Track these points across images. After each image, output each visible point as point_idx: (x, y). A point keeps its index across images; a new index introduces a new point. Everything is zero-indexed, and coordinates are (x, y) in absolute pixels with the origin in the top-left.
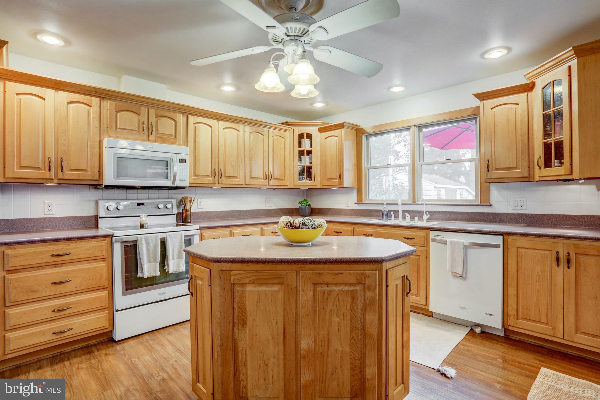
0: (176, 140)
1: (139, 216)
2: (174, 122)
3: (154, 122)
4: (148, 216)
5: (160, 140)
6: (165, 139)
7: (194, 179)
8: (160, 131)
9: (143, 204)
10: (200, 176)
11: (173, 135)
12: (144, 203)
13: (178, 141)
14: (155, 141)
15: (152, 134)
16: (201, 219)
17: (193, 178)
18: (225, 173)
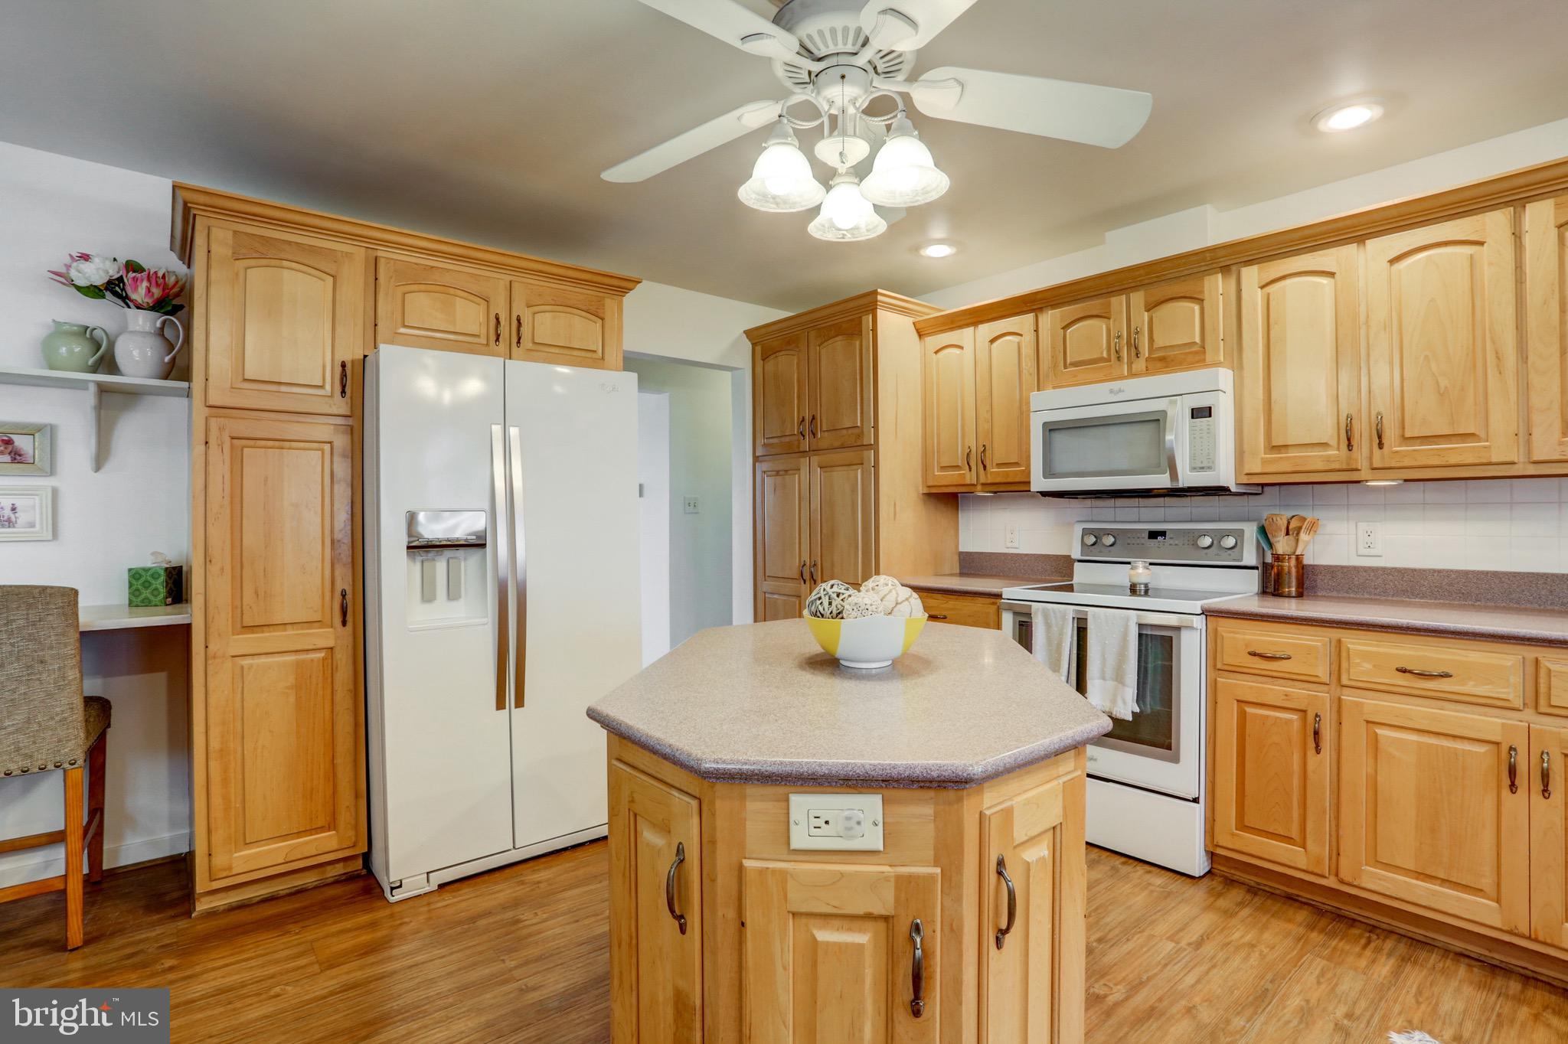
0: (1205, 352)
1: (1129, 563)
2: (1197, 303)
3: (1143, 324)
4: (1151, 564)
5: (1159, 365)
6: (1172, 361)
7: (1264, 462)
8: (1160, 342)
9: (1163, 533)
10: (1290, 449)
11: (1195, 343)
12: (1165, 532)
13: (1209, 357)
14: (1148, 372)
15: (1138, 357)
16: (1370, 593)
17: (1262, 459)
18: (1403, 428)
